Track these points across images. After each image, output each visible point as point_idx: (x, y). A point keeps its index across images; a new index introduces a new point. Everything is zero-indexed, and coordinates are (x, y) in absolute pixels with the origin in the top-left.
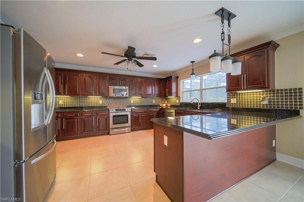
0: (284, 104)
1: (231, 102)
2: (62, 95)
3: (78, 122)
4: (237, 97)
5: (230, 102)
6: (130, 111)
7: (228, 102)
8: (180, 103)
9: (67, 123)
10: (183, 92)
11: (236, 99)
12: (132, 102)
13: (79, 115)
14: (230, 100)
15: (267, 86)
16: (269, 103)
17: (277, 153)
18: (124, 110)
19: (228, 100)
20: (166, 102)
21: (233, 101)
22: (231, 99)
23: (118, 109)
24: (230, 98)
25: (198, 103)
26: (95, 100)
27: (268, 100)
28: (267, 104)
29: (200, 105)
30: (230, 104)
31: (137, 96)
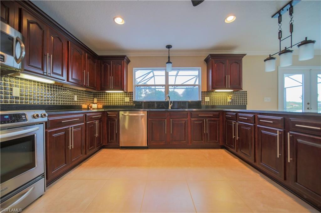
1: (206, 101)
5: (204, 100)
7: (202, 100)
8: (133, 102)
14: (204, 98)
19: (202, 98)
21: (207, 99)
24: (204, 96)
29: (172, 104)
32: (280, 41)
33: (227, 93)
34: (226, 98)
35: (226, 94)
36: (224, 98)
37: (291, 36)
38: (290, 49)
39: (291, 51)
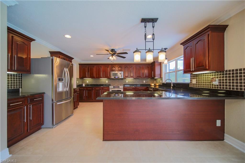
0: (231, 85)
2: (87, 78)
3: (93, 93)
4: (197, 78)
6: (123, 88)
7: (191, 82)
8: (162, 83)
9: (88, 93)
10: (165, 74)
11: (196, 79)
12: (127, 82)
13: (93, 89)
15: (207, 68)
16: (219, 84)
17: (225, 134)
18: (119, 87)
19: (191, 80)
20: (155, 82)
21: (194, 81)
22: (193, 80)
23: (115, 87)
25: (171, 83)
26: (104, 81)
27: (219, 81)
28: (218, 84)
29: (173, 85)
30: (192, 84)
31: (129, 77)
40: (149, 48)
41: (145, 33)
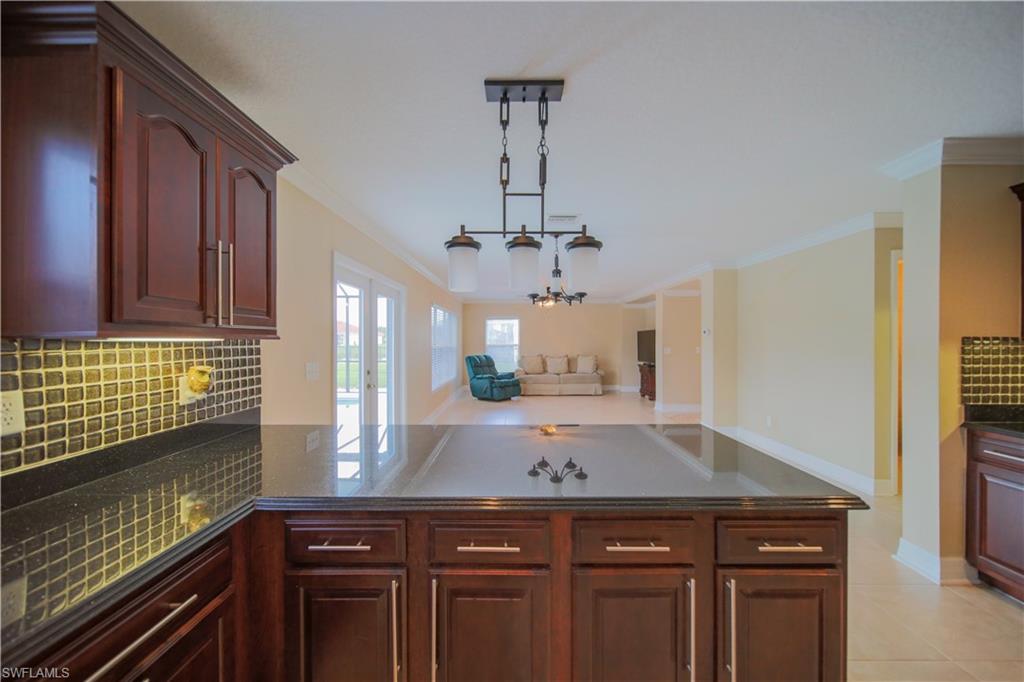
32: (505, 195)
33: (172, 349)
34: (169, 383)
35: (166, 356)
36: (155, 383)
37: (542, 195)
38: (537, 238)
39: (537, 245)
40: (524, 227)
41: (543, 155)
